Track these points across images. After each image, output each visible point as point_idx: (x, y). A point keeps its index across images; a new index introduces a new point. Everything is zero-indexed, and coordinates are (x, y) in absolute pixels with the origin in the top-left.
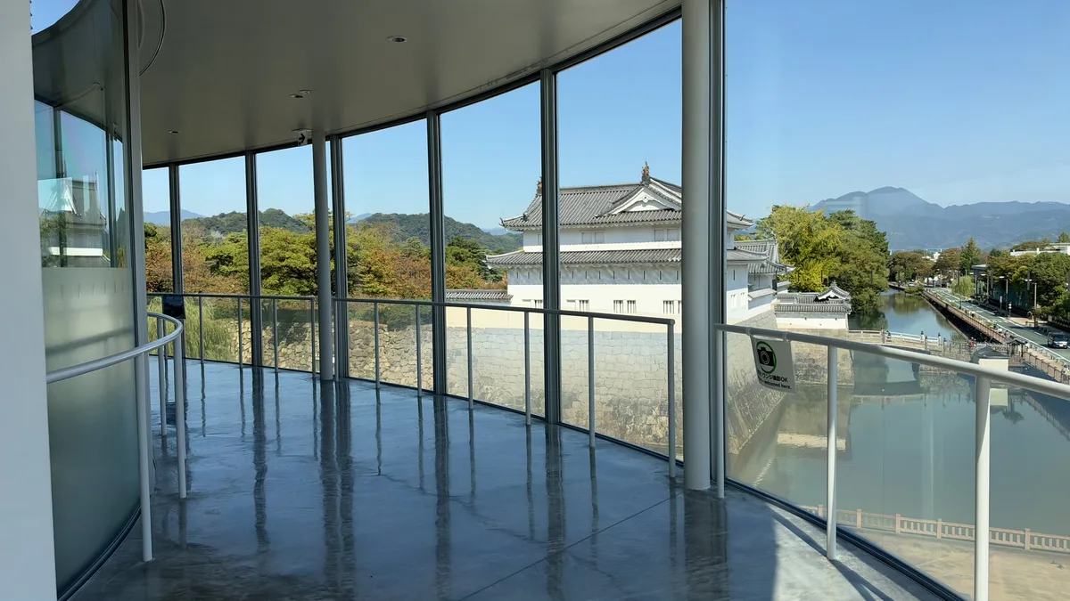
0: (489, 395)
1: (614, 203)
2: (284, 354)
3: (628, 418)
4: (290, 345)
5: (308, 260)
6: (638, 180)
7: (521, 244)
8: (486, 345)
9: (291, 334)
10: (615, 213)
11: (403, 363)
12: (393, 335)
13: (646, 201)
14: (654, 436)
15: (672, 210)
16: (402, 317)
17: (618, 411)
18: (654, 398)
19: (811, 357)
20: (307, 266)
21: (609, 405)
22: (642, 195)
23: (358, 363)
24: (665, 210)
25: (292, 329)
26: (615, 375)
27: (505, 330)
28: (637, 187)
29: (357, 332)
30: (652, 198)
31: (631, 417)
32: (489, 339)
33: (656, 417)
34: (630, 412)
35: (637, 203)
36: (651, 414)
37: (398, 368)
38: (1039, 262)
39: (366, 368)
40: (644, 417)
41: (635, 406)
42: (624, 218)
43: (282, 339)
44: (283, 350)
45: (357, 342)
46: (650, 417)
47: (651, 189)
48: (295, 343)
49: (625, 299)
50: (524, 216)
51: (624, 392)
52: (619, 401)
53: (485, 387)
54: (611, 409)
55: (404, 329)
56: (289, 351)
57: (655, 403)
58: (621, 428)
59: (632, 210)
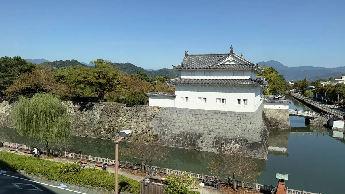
0: (166, 133)
1: (218, 61)
2: (85, 114)
3: (222, 144)
4: (87, 111)
5: (95, 79)
6: (229, 52)
7: (180, 75)
8: (165, 113)
9: (88, 106)
10: (219, 65)
11: (132, 119)
12: (129, 108)
13: (231, 60)
14: (233, 152)
15: (241, 64)
16: (132, 102)
17: (218, 141)
18: (232, 137)
19: (276, 119)
20: (95, 81)
21: (214, 139)
22: (230, 58)
23: (114, 119)
24: (239, 64)
25: (88, 105)
26: (217, 127)
27: (173, 108)
28: (227, 55)
29: (114, 107)
30: (233, 59)
31: (223, 144)
32: (166, 111)
33: (234, 144)
34: (223, 142)
35: (227, 61)
36: (232, 143)
37: (130, 121)
38: (337, 86)
39: (117, 120)
40: (229, 144)
41: (225, 140)
42: (222, 66)
43: (84, 108)
44: (85, 113)
45: (114, 110)
46: (231, 144)
47: (233, 56)
48: (89, 110)
49: (221, 98)
50: (182, 65)
51: (220, 134)
52: (219, 138)
53: (165, 130)
54: (215, 141)
55: (133, 106)
56: (87, 113)
57: (233, 139)
58: (219, 148)
59: (225, 64)
